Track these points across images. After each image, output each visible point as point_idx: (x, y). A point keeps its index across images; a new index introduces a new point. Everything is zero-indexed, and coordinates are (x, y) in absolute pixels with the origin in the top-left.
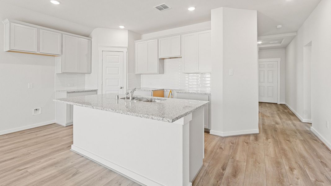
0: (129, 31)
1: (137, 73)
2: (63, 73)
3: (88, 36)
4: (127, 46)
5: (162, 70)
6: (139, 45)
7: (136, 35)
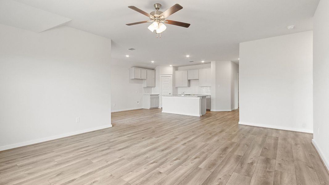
0: (173, 66)
1: (176, 87)
2: (147, 87)
3: (153, 70)
4: (172, 74)
5: (189, 85)
6: (178, 73)
7: (176, 68)
